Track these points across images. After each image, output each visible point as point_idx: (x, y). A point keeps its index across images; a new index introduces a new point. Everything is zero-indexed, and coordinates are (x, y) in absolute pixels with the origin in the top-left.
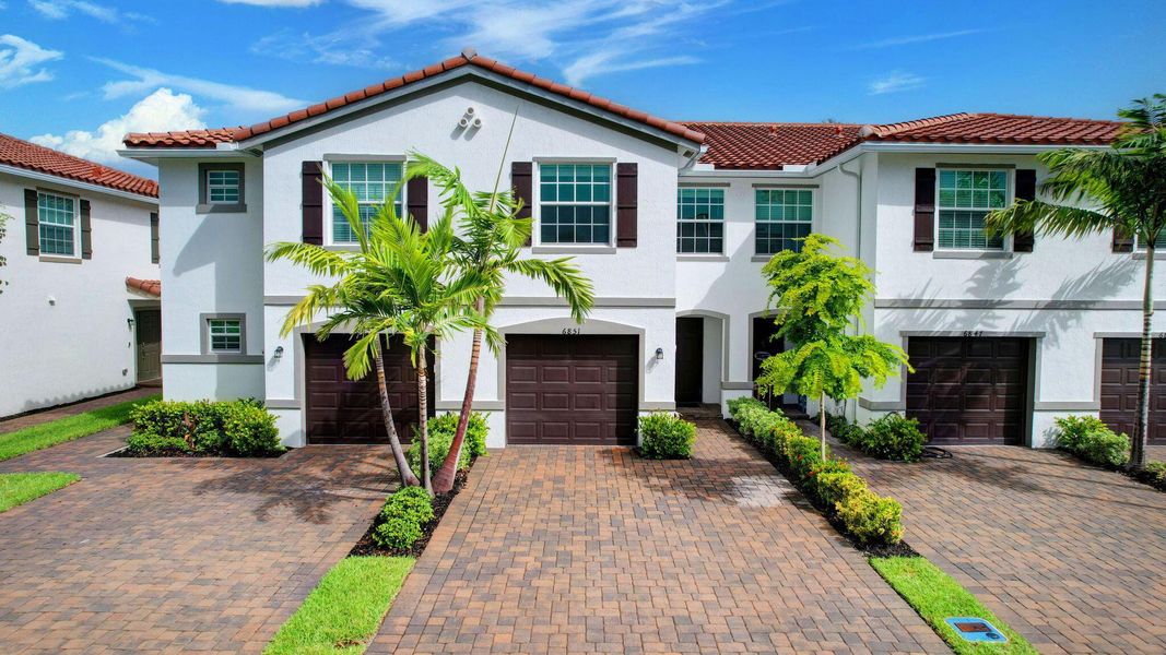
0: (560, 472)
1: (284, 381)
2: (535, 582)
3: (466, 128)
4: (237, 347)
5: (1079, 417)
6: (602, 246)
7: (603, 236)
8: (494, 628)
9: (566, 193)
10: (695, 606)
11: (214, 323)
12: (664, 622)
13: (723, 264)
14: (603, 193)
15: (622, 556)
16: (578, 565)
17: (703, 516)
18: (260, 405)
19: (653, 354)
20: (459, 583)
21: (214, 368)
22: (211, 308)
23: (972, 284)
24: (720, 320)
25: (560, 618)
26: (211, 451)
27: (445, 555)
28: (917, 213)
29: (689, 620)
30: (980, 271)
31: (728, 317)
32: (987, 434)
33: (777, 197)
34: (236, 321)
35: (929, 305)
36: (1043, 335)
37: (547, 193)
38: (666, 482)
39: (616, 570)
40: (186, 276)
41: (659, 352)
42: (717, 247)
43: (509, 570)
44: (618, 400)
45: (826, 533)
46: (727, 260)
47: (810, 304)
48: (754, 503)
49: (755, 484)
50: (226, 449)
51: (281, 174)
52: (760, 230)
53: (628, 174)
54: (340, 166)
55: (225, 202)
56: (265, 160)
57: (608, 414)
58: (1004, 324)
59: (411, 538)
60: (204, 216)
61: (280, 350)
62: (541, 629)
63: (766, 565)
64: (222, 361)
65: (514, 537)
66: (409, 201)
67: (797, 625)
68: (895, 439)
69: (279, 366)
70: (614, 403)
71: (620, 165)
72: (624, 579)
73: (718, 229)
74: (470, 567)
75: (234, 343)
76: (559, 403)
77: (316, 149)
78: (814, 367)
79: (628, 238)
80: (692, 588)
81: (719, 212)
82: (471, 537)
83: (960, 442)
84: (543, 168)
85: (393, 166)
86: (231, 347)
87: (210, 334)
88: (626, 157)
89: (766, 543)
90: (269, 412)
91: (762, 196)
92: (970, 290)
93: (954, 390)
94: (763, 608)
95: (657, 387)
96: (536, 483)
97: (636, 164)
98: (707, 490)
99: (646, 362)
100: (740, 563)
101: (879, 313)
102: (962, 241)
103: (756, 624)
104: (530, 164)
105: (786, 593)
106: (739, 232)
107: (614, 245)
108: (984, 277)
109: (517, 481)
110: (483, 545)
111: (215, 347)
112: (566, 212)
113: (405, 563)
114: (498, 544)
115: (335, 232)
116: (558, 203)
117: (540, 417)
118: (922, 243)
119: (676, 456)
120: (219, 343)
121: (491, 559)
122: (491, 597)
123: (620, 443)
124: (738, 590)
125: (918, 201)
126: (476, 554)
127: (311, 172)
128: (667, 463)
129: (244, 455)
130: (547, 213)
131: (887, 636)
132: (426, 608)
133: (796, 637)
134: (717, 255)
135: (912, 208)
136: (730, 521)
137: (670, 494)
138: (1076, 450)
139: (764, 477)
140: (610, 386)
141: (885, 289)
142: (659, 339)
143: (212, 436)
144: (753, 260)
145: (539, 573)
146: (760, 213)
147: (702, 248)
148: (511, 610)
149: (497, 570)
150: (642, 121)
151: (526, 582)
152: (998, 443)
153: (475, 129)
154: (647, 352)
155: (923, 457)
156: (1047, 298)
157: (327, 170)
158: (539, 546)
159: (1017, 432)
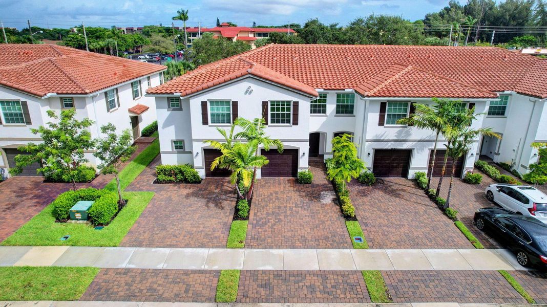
0: (277, 190)
1: (199, 162)
2: (274, 227)
3: (248, 92)
4: (182, 148)
5: (421, 171)
6: (288, 124)
7: (288, 121)
8: (267, 238)
9: (278, 109)
10: (306, 233)
11: (175, 142)
12: (299, 237)
13: (326, 117)
14: (289, 109)
15: (292, 220)
16: (283, 222)
17: (311, 206)
18: (192, 167)
19: (302, 154)
20: (258, 227)
21: (176, 155)
22: (174, 138)
23: (396, 134)
24: (325, 134)
25: (280, 236)
26: (181, 181)
27: (254, 219)
28: (380, 115)
29: (304, 237)
30: (399, 131)
31: (326, 133)
32: (397, 175)
33: (344, 96)
34: (182, 141)
35: (382, 141)
36: (414, 149)
37: (272, 109)
38: (304, 194)
39: (290, 224)
40: (165, 129)
41: (304, 154)
42: (324, 112)
43: (268, 224)
44: (292, 165)
45: (339, 213)
46: (327, 116)
47: (340, 158)
48: (324, 202)
49: (326, 195)
50: (185, 181)
51: (195, 105)
52: (338, 106)
53: (296, 105)
54: (212, 102)
55: (175, 107)
56: (190, 101)
57: (290, 169)
58: (405, 146)
59: (246, 215)
60: (170, 112)
61: (198, 153)
62: (276, 239)
63: (323, 222)
64: (178, 153)
65: (268, 214)
66: (233, 111)
67: (325, 238)
68: (366, 179)
69: (198, 157)
70: (291, 166)
71: (294, 102)
72: (292, 226)
73: (324, 106)
74: (260, 223)
75: (181, 147)
76: (276, 166)
77: (205, 97)
78: (340, 174)
79: (296, 123)
80: (306, 229)
81: (325, 101)
82: (259, 214)
83: (388, 177)
84: (271, 102)
85: (228, 102)
86: (180, 148)
87: (174, 145)
88: (295, 100)
89: (324, 216)
90: (196, 170)
91: (338, 96)
92: (396, 136)
93: (389, 163)
94: (319, 234)
95: (304, 162)
96: (271, 194)
97: (298, 102)
98: (314, 197)
99: (300, 156)
100: (317, 222)
101: (367, 144)
102: (393, 122)
103: (317, 238)
104: (267, 102)
105: (325, 230)
106: (331, 107)
107: (292, 124)
108: (399, 133)
109: (266, 194)
110: (261, 216)
111: (176, 148)
112: (278, 115)
113: (246, 222)
114: (264, 216)
115: (211, 120)
116: (275, 112)
117: (271, 170)
118: (381, 123)
119: (308, 183)
120: (177, 148)
121: (264, 220)
122: (265, 231)
123: (293, 177)
124: (315, 229)
125: (381, 112)
126: (261, 219)
127: (204, 105)
128: (305, 185)
129: (192, 183)
130: (272, 115)
131: (341, 241)
132: (253, 234)
133: (324, 241)
134: (324, 114)
135: (379, 114)
136: (318, 209)
137: (305, 198)
138: (417, 182)
139: (329, 192)
140: (290, 162)
141: (369, 136)
142: (304, 149)
143: (179, 177)
144: (335, 116)
145: (275, 225)
146: (338, 101)
147: (319, 112)
148: (270, 234)
149: (266, 224)
150: (300, 91)
151: (272, 227)
152: (400, 177)
153: (251, 92)
154: (300, 154)
155: (374, 184)
156: (419, 139)
157: (208, 104)
158: (274, 216)
159: (405, 174)
